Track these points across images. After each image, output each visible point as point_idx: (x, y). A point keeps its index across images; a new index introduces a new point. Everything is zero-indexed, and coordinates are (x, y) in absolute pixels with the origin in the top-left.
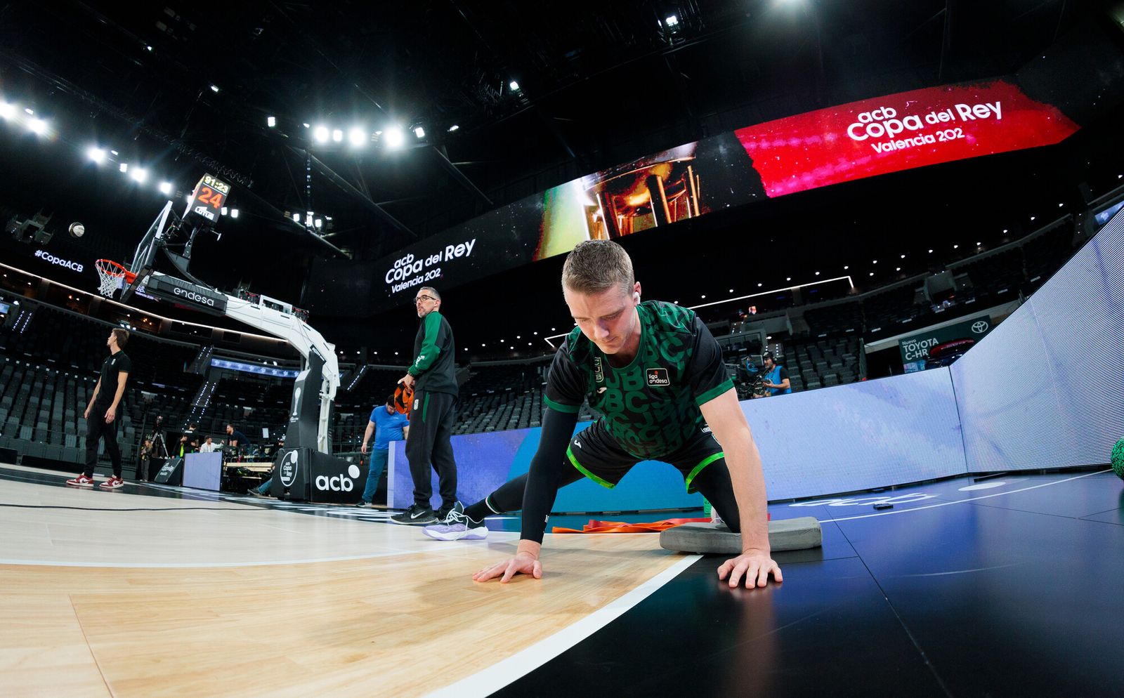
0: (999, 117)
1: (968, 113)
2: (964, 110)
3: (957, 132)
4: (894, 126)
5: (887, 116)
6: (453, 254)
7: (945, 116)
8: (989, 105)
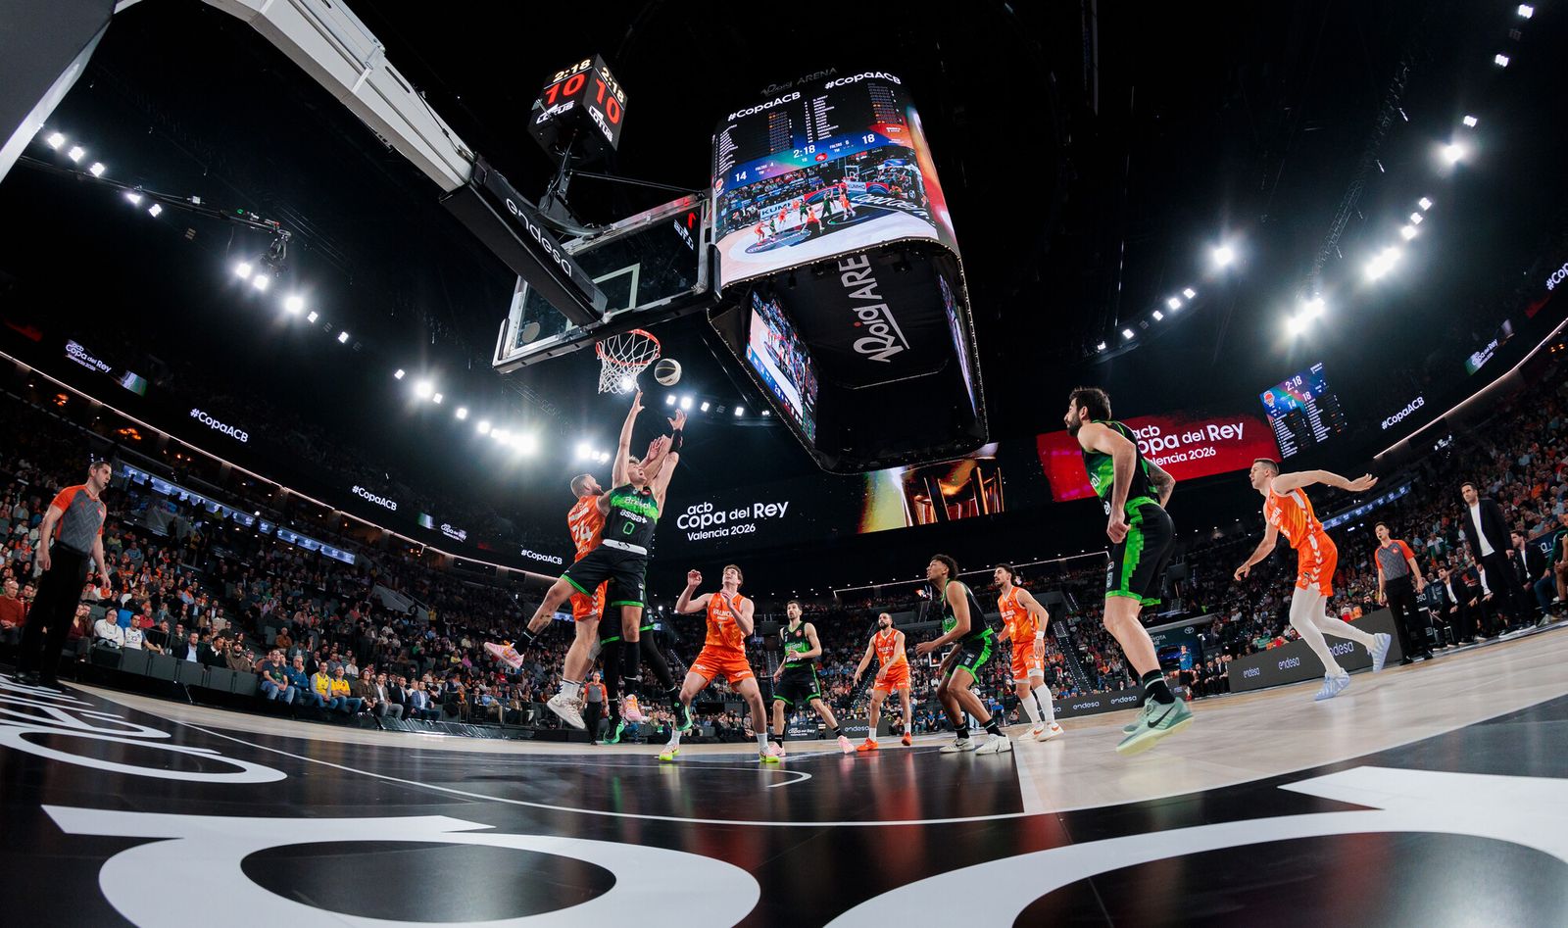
0: (1240, 438)
1: (1216, 434)
2: (1213, 430)
3: (1205, 452)
4: (1157, 444)
5: (1152, 434)
6: (763, 513)
7: (1198, 436)
8: (1234, 426)
